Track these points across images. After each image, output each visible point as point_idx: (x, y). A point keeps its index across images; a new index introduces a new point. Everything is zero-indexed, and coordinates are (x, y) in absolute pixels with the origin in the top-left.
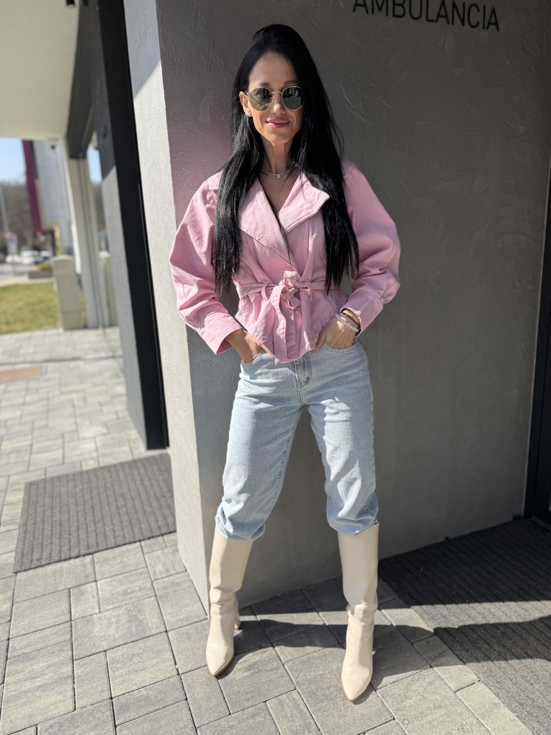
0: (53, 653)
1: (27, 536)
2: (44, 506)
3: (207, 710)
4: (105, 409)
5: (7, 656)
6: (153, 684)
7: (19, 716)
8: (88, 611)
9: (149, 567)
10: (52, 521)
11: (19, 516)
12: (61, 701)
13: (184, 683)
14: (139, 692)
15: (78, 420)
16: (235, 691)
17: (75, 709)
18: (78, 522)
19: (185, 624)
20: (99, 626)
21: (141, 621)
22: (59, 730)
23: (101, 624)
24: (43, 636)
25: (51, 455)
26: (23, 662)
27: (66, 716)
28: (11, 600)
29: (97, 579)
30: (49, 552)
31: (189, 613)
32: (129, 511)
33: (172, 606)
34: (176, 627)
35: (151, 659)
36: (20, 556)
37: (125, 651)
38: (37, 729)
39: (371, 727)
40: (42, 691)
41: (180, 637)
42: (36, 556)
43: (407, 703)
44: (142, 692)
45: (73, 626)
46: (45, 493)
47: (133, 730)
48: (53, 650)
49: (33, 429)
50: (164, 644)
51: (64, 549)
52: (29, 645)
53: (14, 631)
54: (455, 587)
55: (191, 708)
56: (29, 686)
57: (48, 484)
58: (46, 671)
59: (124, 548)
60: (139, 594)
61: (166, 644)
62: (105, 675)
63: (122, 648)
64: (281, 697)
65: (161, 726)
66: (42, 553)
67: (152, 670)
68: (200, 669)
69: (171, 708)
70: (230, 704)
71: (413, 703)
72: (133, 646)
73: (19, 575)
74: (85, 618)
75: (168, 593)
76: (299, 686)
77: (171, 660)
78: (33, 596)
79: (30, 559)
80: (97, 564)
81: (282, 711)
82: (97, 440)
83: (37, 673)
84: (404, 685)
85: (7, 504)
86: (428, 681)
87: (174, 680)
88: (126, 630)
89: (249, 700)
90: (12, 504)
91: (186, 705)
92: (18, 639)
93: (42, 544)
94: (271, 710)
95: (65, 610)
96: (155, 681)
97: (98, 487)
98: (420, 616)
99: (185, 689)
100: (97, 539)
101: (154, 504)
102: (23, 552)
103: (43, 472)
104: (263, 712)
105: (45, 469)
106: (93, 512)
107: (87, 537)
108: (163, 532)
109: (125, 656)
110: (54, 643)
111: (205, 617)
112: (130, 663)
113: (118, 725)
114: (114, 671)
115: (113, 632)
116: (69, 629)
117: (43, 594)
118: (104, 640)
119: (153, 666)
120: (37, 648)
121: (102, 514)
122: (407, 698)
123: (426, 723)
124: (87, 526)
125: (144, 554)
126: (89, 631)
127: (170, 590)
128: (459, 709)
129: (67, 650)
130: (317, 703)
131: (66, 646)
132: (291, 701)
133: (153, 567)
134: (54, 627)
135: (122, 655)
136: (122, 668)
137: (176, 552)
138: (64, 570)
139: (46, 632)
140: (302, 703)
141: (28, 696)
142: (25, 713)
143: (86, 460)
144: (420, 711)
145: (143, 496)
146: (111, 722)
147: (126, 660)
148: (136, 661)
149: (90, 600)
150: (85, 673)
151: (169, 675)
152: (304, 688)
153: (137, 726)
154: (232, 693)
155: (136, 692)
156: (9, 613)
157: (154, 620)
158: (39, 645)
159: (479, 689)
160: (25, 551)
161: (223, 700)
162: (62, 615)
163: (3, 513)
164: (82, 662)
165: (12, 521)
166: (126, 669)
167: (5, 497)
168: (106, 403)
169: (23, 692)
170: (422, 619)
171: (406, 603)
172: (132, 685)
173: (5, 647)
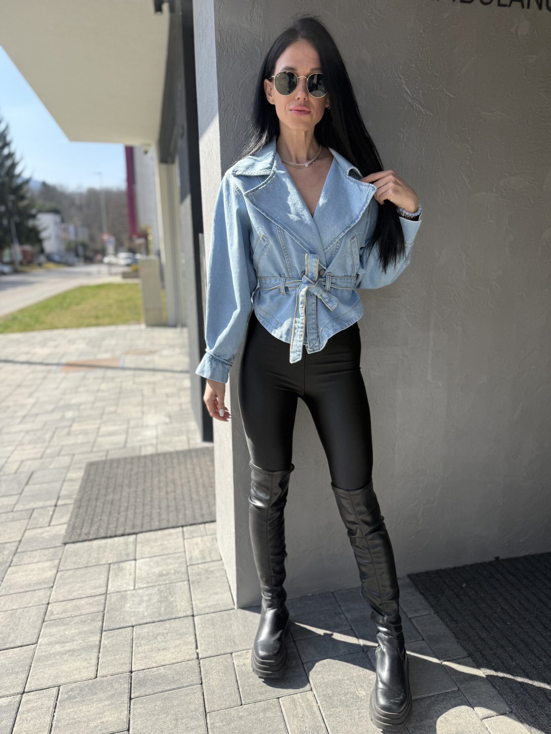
0: (85, 621)
2: (100, 485)
3: (219, 697)
4: (171, 400)
5: (44, 619)
6: (172, 664)
7: (46, 676)
8: (124, 587)
9: (187, 552)
10: (105, 500)
11: (76, 492)
12: (84, 668)
13: (201, 668)
14: (158, 670)
15: (145, 409)
16: (250, 683)
17: (96, 677)
18: (128, 502)
19: (212, 611)
20: (131, 603)
21: (171, 603)
22: (78, 694)
23: (133, 601)
24: (79, 605)
25: (115, 439)
26: (56, 626)
27: (86, 683)
28: (56, 568)
29: (137, 558)
31: (218, 600)
32: (177, 496)
33: (202, 592)
34: (203, 613)
35: (174, 640)
36: (71, 528)
37: (151, 628)
38: (59, 690)
40: (69, 655)
41: (205, 623)
42: (85, 530)
44: (161, 670)
45: (107, 599)
46: (103, 473)
47: (146, 705)
48: (86, 619)
49: (102, 414)
50: (189, 628)
51: (111, 526)
52: (65, 611)
53: (54, 597)
54: (499, 610)
55: (204, 693)
56: (59, 650)
57: (108, 465)
58: (77, 637)
59: (166, 532)
60: (173, 577)
61: (191, 627)
62: (128, 649)
63: (149, 626)
64: (295, 696)
65: (173, 706)
66: (91, 528)
67: (173, 650)
68: (219, 656)
69: (185, 689)
70: (243, 695)
72: (159, 625)
73: (68, 546)
74: (119, 593)
75: (201, 579)
76: (315, 688)
77: (193, 643)
78: (76, 567)
79: (79, 532)
80: (139, 543)
81: (294, 710)
82: (159, 428)
83: (67, 638)
84: (426, 704)
85: (68, 481)
86: (453, 703)
87: (193, 663)
88: (156, 610)
89: (262, 694)
90: (72, 480)
91: (200, 689)
92: (57, 604)
93: (92, 520)
94: (282, 708)
95: (103, 583)
96: (174, 661)
97: (152, 471)
98: (455, 635)
99: (202, 673)
100: (143, 520)
101: (202, 493)
102: (74, 525)
103: (104, 454)
104: (274, 708)
105: (107, 451)
106: (144, 495)
107: (134, 517)
108: (205, 520)
109: (151, 634)
110: (88, 613)
111: (232, 606)
112: (154, 641)
113: (133, 698)
114: (138, 647)
115: (142, 609)
116: (103, 601)
117: (86, 566)
118: (133, 616)
119: (175, 647)
120: (71, 615)
121: (152, 498)
124: (136, 507)
125: (184, 539)
126: (121, 606)
127: (203, 577)
129: (98, 621)
130: (331, 708)
131: (98, 617)
132: (304, 702)
133: (191, 552)
134: (90, 598)
135: (148, 633)
136: (145, 645)
137: (215, 541)
138: (108, 546)
139: (83, 602)
140: (315, 705)
141: (56, 658)
142: (51, 673)
143: (145, 446)
145: (192, 483)
146: (127, 695)
147: (150, 638)
148: (160, 640)
149: (127, 577)
150: (111, 644)
151: (189, 658)
152: (320, 690)
153: (151, 702)
154: (246, 684)
155: (155, 669)
156: (52, 580)
157: (183, 604)
158: (73, 613)
159: (509, 721)
160: (76, 525)
161: (236, 690)
162: (99, 587)
163: (63, 488)
164: (110, 633)
165: (69, 497)
166: (150, 646)
167: (67, 473)
168: (173, 395)
169: (53, 653)
170: (457, 638)
171: (442, 619)
172: (153, 662)
173: (44, 609)
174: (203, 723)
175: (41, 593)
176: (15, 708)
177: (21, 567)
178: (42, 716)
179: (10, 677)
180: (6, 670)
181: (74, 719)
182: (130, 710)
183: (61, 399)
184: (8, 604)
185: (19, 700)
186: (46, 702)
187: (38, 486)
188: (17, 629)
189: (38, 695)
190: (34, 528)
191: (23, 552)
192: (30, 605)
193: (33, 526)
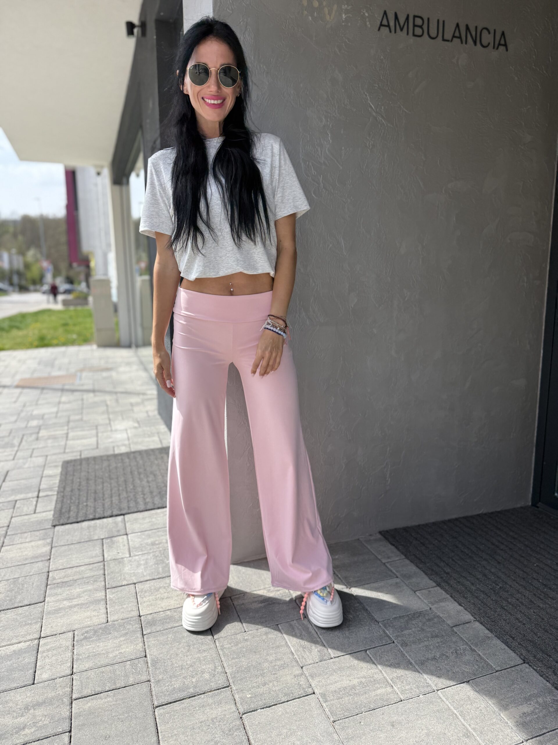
0: (88, 582)
1: (65, 500)
2: (80, 478)
4: (136, 409)
5: (47, 583)
7: (59, 624)
8: (119, 555)
10: (88, 490)
11: (57, 485)
12: (95, 616)
14: (165, 613)
15: (111, 416)
16: (250, 616)
17: (108, 622)
18: (111, 491)
20: (130, 566)
22: (93, 634)
23: (131, 565)
24: (79, 571)
25: (85, 442)
26: (61, 587)
27: (100, 626)
28: (50, 545)
29: (128, 533)
30: (84, 511)
36: (58, 514)
37: (152, 584)
38: (74, 634)
39: (372, 647)
40: (78, 608)
42: (72, 514)
43: (406, 632)
44: (167, 613)
45: (106, 565)
46: (81, 469)
47: (159, 638)
48: (88, 581)
49: (69, 422)
51: (98, 510)
52: (67, 576)
53: (53, 566)
54: (459, 552)
56: (67, 605)
57: (84, 463)
58: (82, 594)
59: (153, 512)
62: (134, 600)
63: (150, 582)
64: (292, 623)
65: (183, 637)
66: (78, 512)
67: (176, 598)
71: (412, 633)
72: (159, 581)
73: (57, 528)
74: (117, 560)
78: (69, 543)
79: (68, 516)
80: (128, 522)
81: (292, 632)
82: (129, 431)
83: (74, 596)
84: (404, 620)
85: (46, 477)
86: (427, 618)
88: (154, 570)
89: (262, 623)
90: (50, 476)
92: (57, 571)
93: (78, 506)
94: (282, 631)
95: (98, 553)
97: (130, 465)
98: (424, 572)
100: (129, 504)
102: (61, 510)
103: (79, 454)
104: (275, 631)
105: (81, 452)
106: (126, 484)
107: (119, 502)
109: (153, 588)
110: (89, 576)
112: (157, 593)
113: (145, 635)
114: (143, 598)
115: (141, 571)
116: (102, 567)
117: (79, 541)
118: (133, 576)
119: (177, 596)
120: (74, 579)
121: (134, 486)
122: (406, 629)
123: (423, 647)
124: (119, 495)
126: (120, 569)
128: (454, 639)
129: (101, 581)
131: (99, 578)
132: (301, 625)
134: (89, 565)
135: (150, 587)
136: (149, 596)
138: (98, 525)
139: (82, 568)
141: (66, 611)
142: (64, 622)
143: (118, 446)
144: (418, 638)
146: (139, 632)
147: (153, 591)
148: (162, 592)
149: (122, 548)
150: (117, 598)
153: (162, 636)
154: (248, 617)
155: (162, 613)
156: (48, 554)
158: (75, 577)
159: (474, 626)
160: (63, 510)
161: (239, 622)
162: (95, 557)
163: (42, 483)
164: (113, 590)
165: (50, 489)
166: (153, 597)
167: (43, 471)
168: (138, 404)
169: (62, 608)
170: (426, 574)
171: (411, 561)
172: (159, 608)
173: (46, 577)
174: (213, 646)
175: (40, 564)
176: (36, 649)
177: (15, 546)
178: (62, 653)
179: (24, 628)
180: (19, 623)
181: (94, 652)
182: (144, 643)
183: (22, 411)
184: (8, 574)
185: (38, 643)
186: (64, 642)
187: (16, 482)
188: (22, 592)
189: (55, 639)
190: (21, 516)
191: (13, 535)
192: (31, 574)
193: (18, 514)
